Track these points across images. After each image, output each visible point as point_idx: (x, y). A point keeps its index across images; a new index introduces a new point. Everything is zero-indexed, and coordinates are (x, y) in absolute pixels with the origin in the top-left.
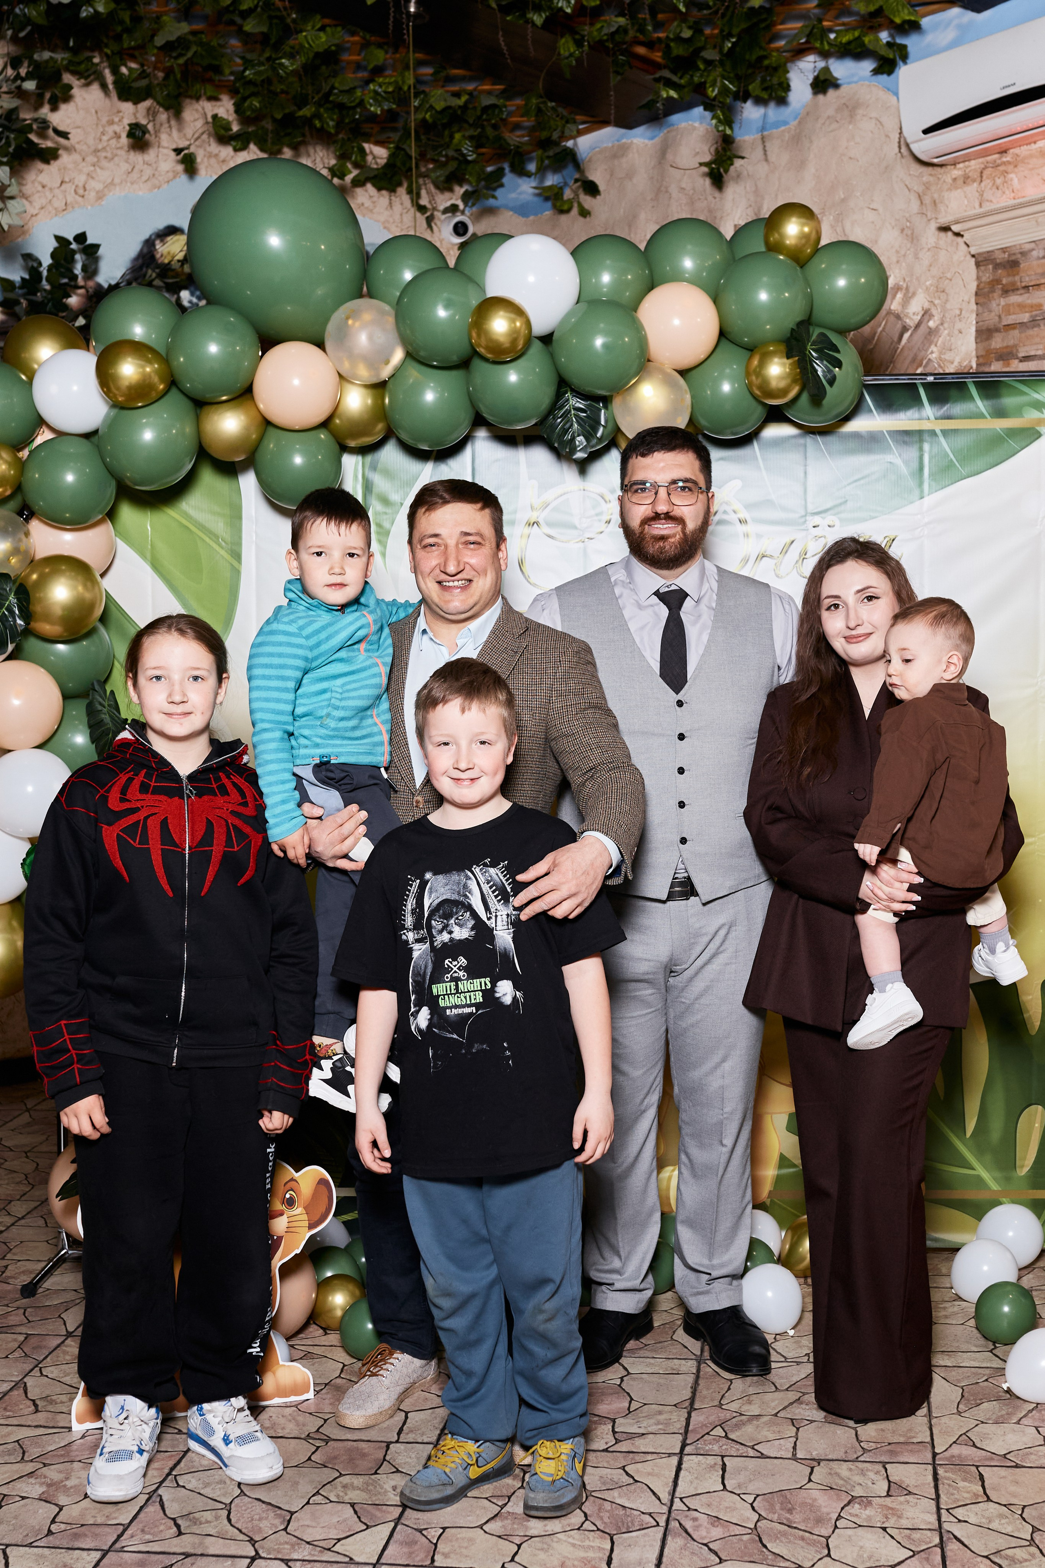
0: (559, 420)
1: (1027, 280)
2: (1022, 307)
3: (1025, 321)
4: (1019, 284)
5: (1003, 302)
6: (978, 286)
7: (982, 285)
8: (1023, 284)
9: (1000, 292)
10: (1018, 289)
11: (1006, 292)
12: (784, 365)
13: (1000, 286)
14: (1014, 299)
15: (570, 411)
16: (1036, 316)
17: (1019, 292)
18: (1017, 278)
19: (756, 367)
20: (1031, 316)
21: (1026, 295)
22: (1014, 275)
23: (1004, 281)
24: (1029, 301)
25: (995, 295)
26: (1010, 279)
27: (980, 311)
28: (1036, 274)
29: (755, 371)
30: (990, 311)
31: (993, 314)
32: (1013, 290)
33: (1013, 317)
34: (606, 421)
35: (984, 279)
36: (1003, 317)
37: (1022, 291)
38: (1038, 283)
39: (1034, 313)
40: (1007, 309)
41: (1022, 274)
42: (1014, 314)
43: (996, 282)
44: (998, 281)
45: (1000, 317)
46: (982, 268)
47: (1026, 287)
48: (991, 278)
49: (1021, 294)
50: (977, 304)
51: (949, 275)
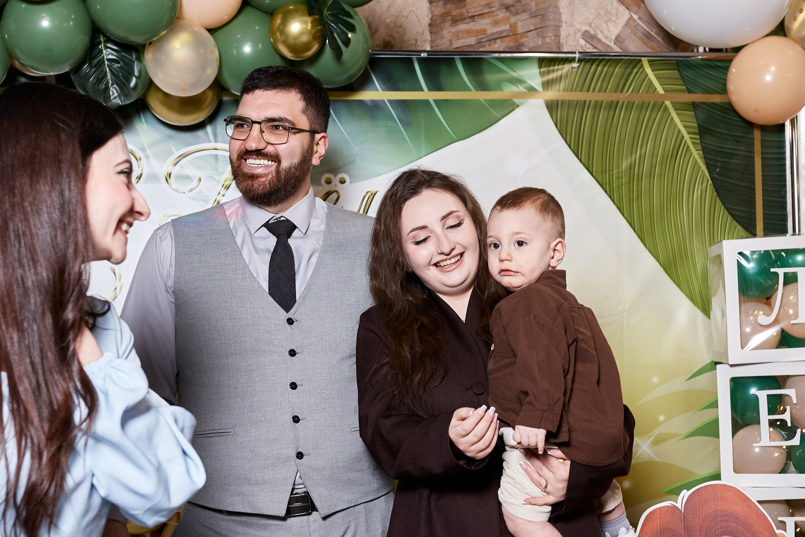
0: (93, 69)
1: (473, 11)
2: (469, 33)
3: (473, 43)
4: (466, 14)
5: (453, 30)
6: (431, 18)
7: (435, 18)
8: (470, 15)
9: (450, 22)
10: (465, 19)
11: (455, 21)
12: (305, 23)
13: (450, 18)
14: (462, 27)
15: (104, 62)
16: (482, 38)
17: (466, 21)
18: (464, 10)
19: (280, 24)
20: (477, 39)
21: (473, 23)
22: (462, 8)
23: (454, 13)
24: (475, 28)
25: (447, 24)
26: (459, 11)
27: (434, 38)
28: (480, 6)
29: (278, 28)
30: (443, 38)
31: (445, 40)
32: (461, 20)
33: (462, 41)
34: (140, 72)
35: (436, 13)
36: (453, 41)
37: (469, 20)
38: (482, 12)
39: (480, 37)
40: (457, 36)
41: (468, 7)
42: (463, 38)
43: (445, 15)
44: (448, 14)
45: (451, 41)
46: (435, 4)
47: (473, 17)
48: (442, 11)
49: (468, 23)
50: (431, 33)
51: (405, 13)
